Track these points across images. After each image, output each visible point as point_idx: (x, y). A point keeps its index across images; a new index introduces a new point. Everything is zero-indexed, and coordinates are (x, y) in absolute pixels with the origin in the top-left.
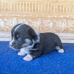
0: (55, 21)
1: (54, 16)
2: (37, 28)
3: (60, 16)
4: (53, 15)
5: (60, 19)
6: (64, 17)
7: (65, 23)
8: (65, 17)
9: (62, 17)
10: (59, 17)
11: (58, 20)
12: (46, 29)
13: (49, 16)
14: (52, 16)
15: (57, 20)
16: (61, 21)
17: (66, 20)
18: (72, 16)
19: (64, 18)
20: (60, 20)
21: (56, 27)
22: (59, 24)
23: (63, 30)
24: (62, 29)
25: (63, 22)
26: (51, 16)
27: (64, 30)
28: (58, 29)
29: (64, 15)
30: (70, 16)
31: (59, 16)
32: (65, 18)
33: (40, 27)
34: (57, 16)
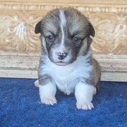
0: (96, 22)
1: (92, 8)
3: (108, 8)
4: (90, 5)
5: (109, 16)
6: (120, 10)
7: (121, 27)
8: (123, 10)
9: (114, 10)
10: (107, 10)
11: (105, 18)
14: (87, 9)
15: (102, 19)
16: (111, 22)
17: (124, 19)
19: (119, 14)
20: (110, 19)
21: (99, 38)
22: (105, 31)
23: (116, 45)
24: (113, 43)
25: (116, 24)
26: (86, 7)
27: (121, 46)
28: (104, 43)
29: (120, 6)
31: (105, 8)
32: (121, 13)
34: (101, 8)
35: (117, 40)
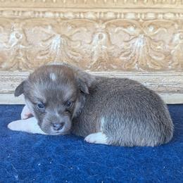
0: (68, 30)
1: (63, 13)
2: (9, 53)
3: (84, 13)
4: (61, 10)
5: (85, 23)
6: (98, 15)
7: (100, 37)
8: (102, 15)
9: (90, 16)
10: (82, 15)
11: (80, 26)
12: (39, 57)
13: (50, 15)
14: (57, 15)
15: (76, 27)
16: (88, 31)
17: (104, 27)
18: (125, 14)
19: (97, 21)
20: (86, 27)
21: (74, 50)
22: (81, 41)
23: (95, 60)
24: (91, 57)
25: (94, 33)
26: (55, 12)
28: (80, 57)
30: (116, 14)
31: (80, 13)
32: (100, 19)
33: (18, 51)
34: (74, 13)
35: (96, 53)
